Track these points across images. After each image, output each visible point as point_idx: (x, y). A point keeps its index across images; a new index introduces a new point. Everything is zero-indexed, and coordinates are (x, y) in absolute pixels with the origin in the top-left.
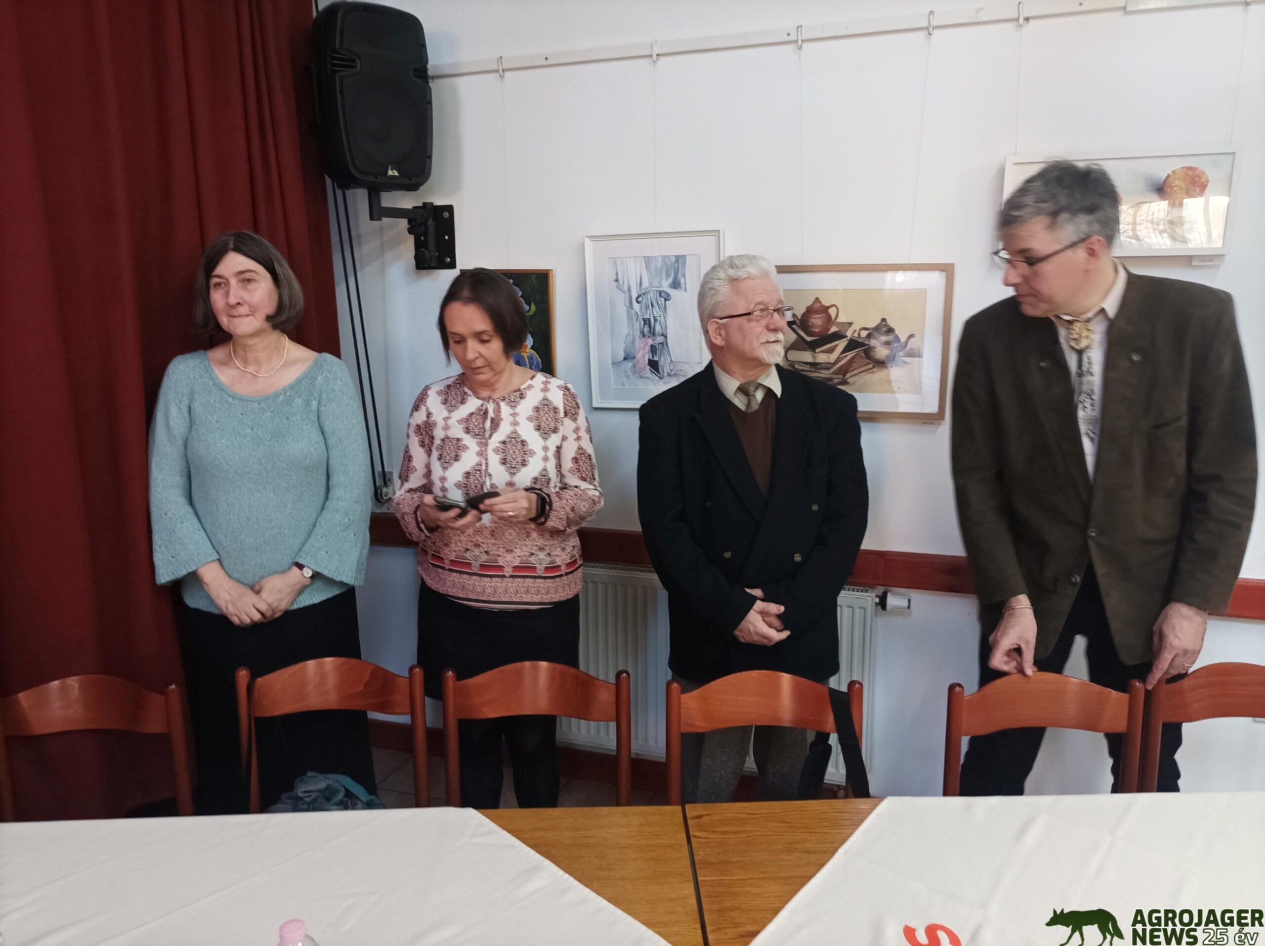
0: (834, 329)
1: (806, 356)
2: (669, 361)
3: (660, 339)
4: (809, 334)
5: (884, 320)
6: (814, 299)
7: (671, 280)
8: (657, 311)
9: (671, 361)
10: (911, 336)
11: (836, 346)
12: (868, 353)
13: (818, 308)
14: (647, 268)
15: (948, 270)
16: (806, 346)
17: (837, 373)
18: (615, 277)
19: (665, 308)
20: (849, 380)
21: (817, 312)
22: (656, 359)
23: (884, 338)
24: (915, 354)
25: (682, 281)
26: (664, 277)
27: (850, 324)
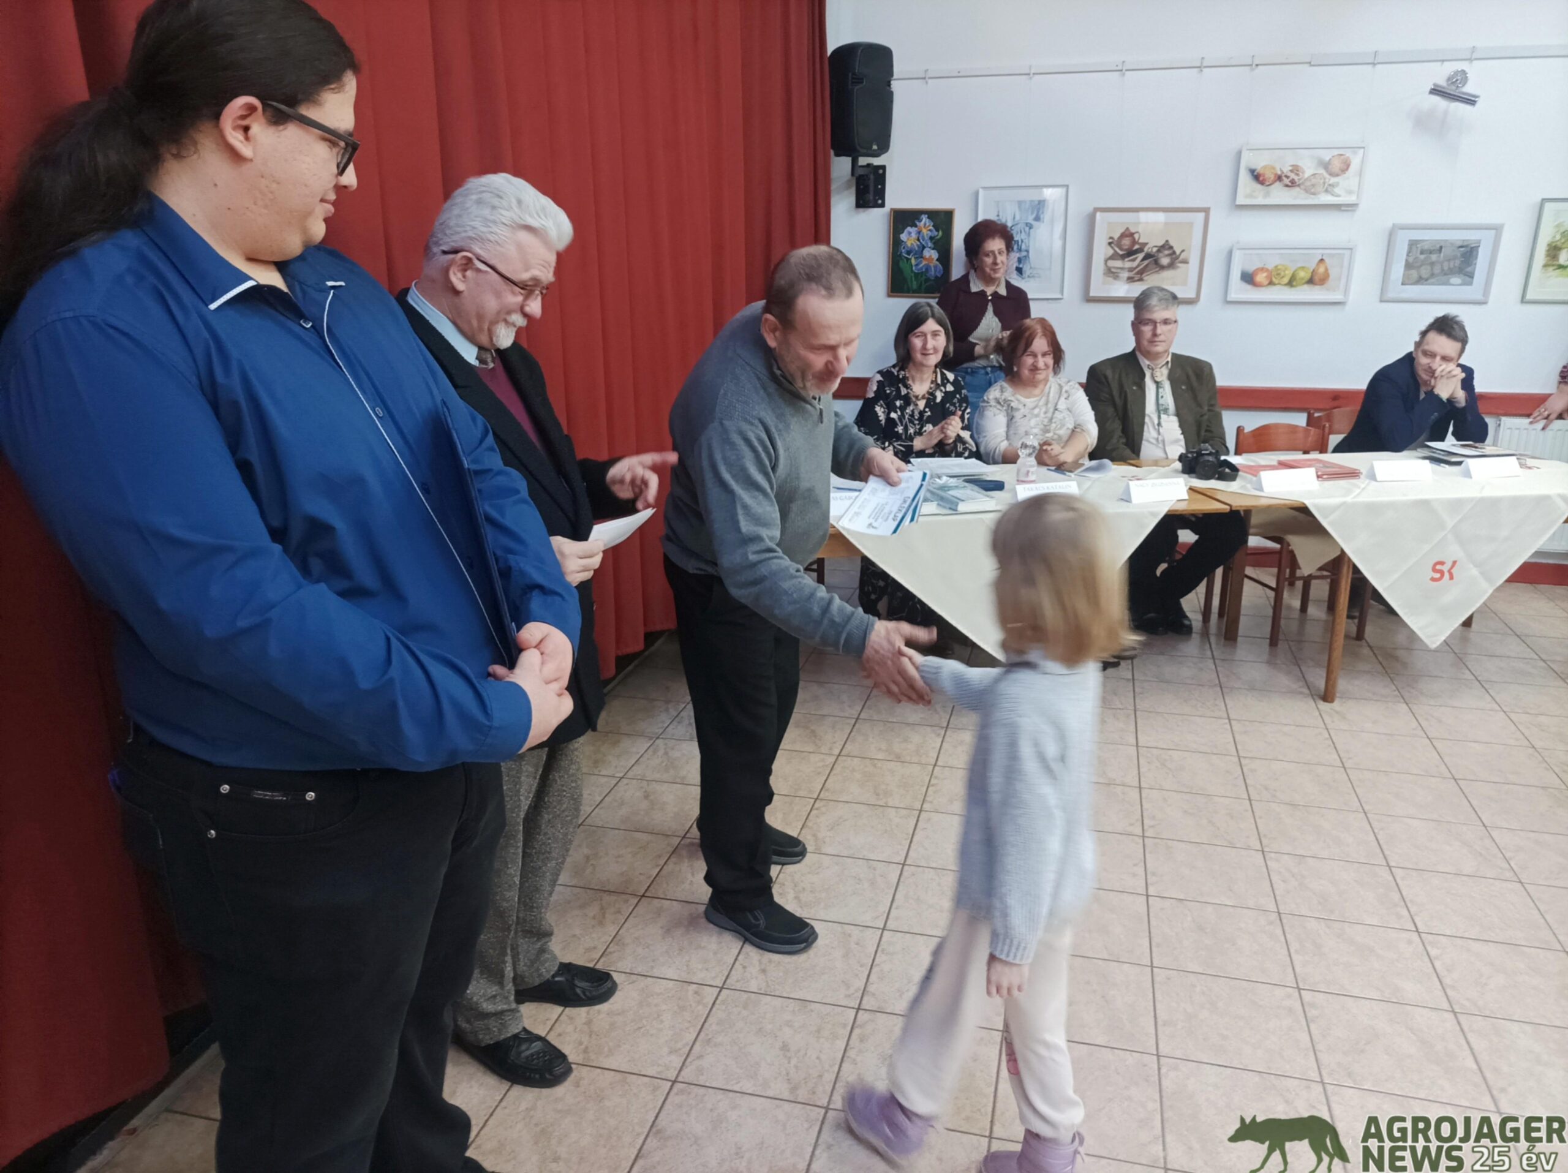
0: (1137, 247)
1: (1118, 263)
2: (1029, 267)
3: (1024, 254)
4: (1121, 249)
5: (1167, 241)
6: (1125, 228)
7: (1034, 215)
8: (1023, 236)
9: (1031, 268)
10: (1183, 251)
11: (1136, 258)
12: (1156, 262)
13: (1128, 234)
14: (1020, 207)
15: (1206, 211)
16: (1119, 257)
17: (1138, 273)
18: (996, 214)
19: (1029, 233)
20: (1145, 278)
21: (1127, 236)
22: (1021, 266)
23: (1167, 252)
24: (1185, 262)
25: (1042, 216)
26: (1030, 213)
27: (1146, 244)
